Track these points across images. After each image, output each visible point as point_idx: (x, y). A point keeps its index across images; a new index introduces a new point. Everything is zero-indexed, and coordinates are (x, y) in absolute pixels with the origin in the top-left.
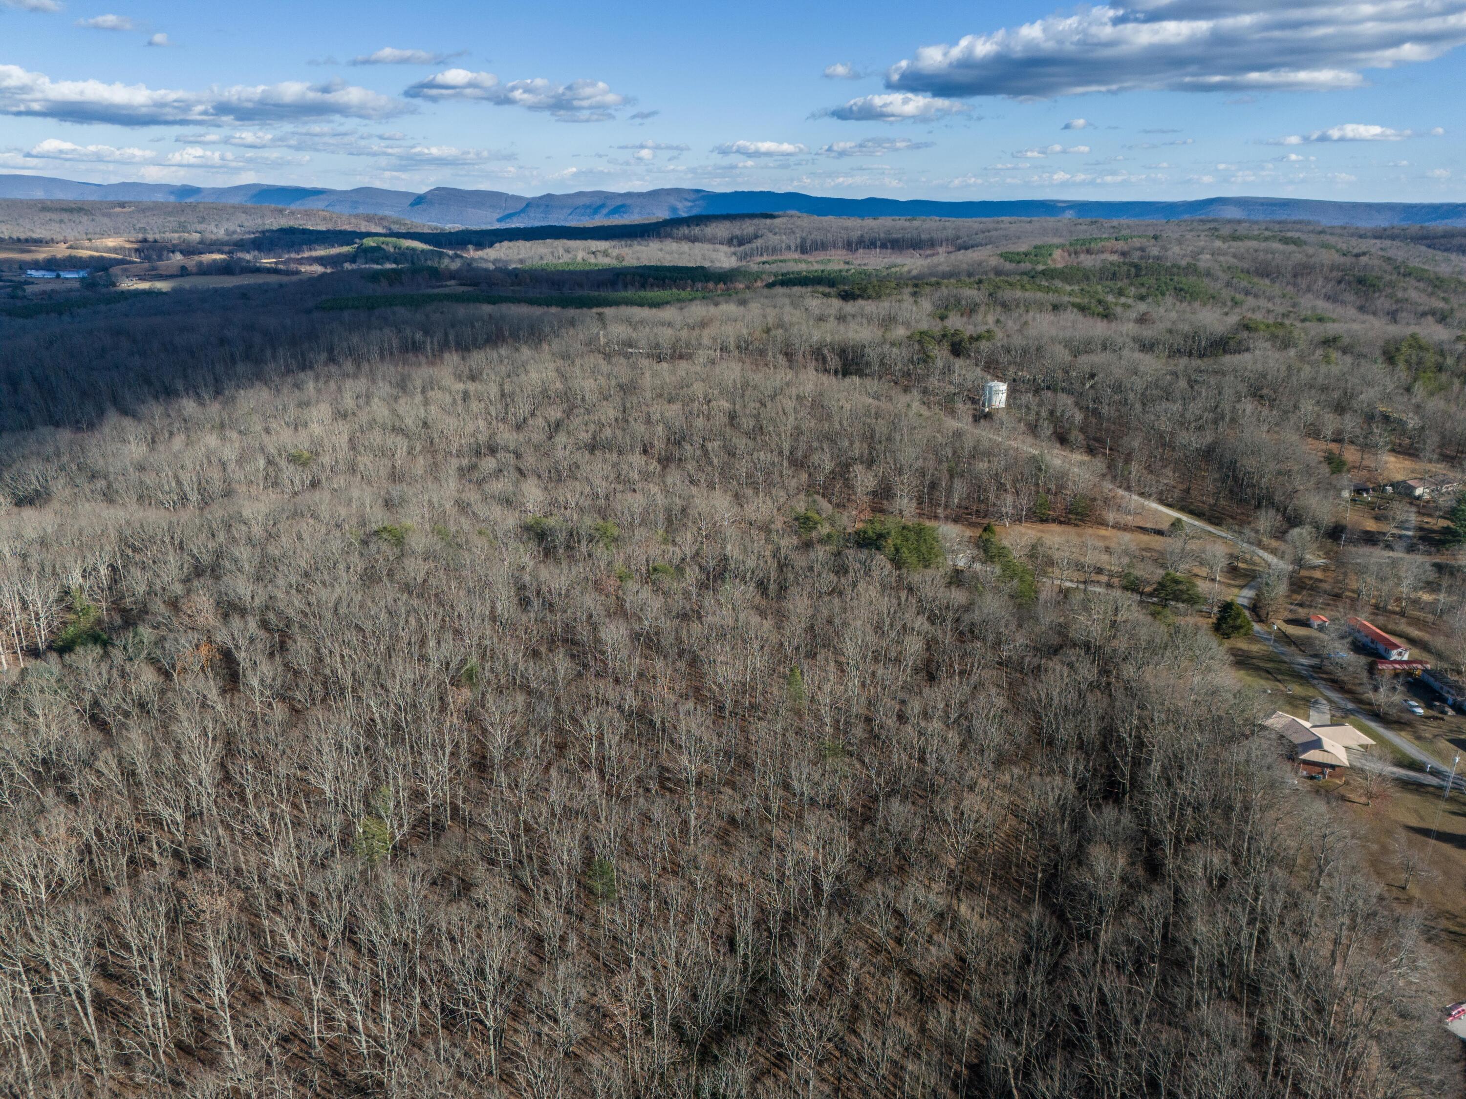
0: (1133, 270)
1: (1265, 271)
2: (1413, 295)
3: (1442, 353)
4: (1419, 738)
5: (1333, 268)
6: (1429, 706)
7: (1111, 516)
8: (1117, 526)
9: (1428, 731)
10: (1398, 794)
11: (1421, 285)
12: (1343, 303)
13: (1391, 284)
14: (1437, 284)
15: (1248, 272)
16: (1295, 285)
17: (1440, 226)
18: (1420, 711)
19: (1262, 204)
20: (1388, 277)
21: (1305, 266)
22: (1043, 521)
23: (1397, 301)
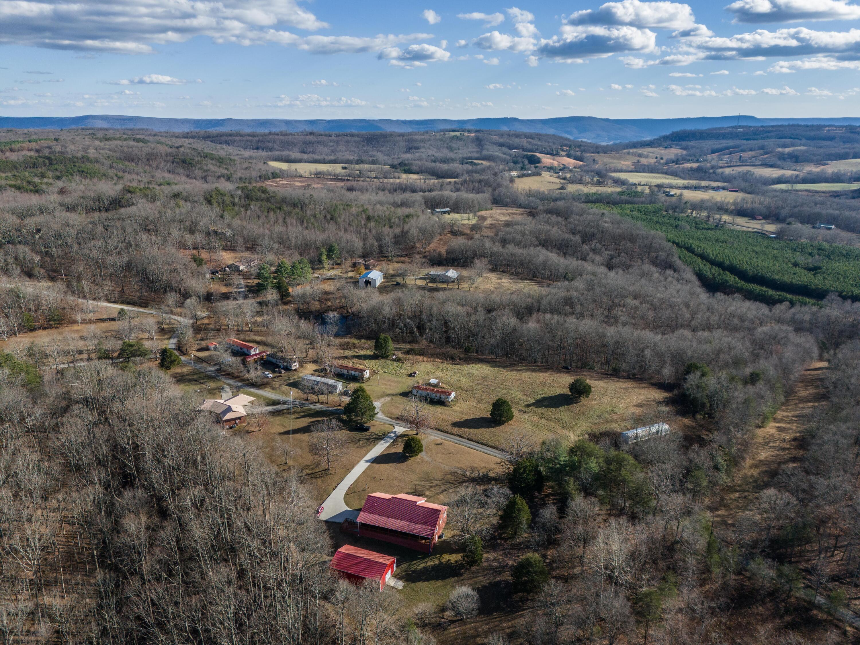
0: (47, 162)
1: (130, 158)
2: (211, 167)
3: (232, 196)
4: (273, 389)
5: (167, 155)
6: (274, 372)
7: (79, 317)
8: (84, 322)
9: (276, 384)
10: (272, 419)
11: (214, 162)
12: (178, 174)
13: (198, 162)
14: (220, 161)
15: (120, 159)
16: (150, 165)
17: (214, 130)
18: (270, 375)
19: (118, 119)
20: (196, 159)
21: (152, 154)
22: (31, 330)
23: (205, 171)
